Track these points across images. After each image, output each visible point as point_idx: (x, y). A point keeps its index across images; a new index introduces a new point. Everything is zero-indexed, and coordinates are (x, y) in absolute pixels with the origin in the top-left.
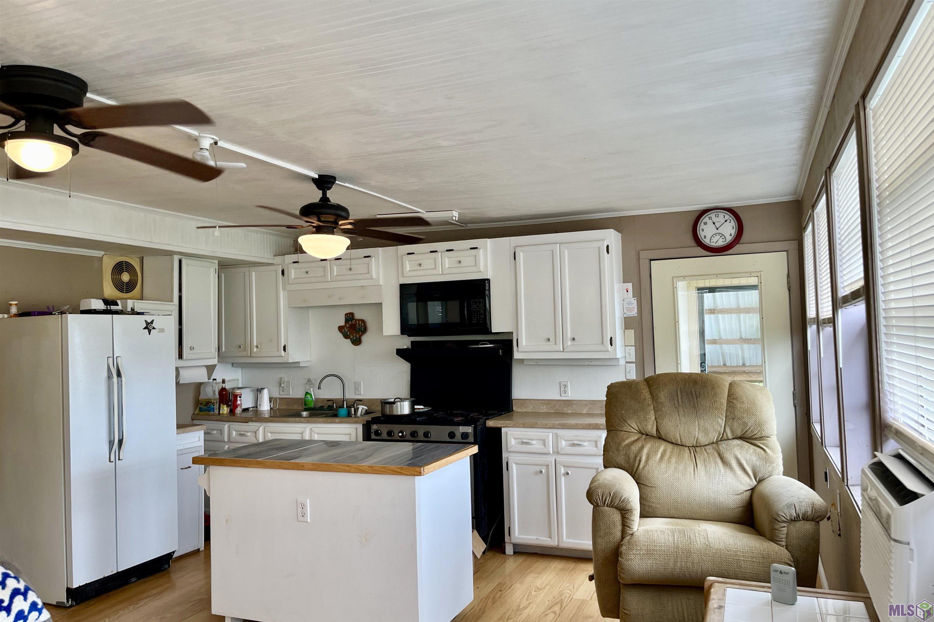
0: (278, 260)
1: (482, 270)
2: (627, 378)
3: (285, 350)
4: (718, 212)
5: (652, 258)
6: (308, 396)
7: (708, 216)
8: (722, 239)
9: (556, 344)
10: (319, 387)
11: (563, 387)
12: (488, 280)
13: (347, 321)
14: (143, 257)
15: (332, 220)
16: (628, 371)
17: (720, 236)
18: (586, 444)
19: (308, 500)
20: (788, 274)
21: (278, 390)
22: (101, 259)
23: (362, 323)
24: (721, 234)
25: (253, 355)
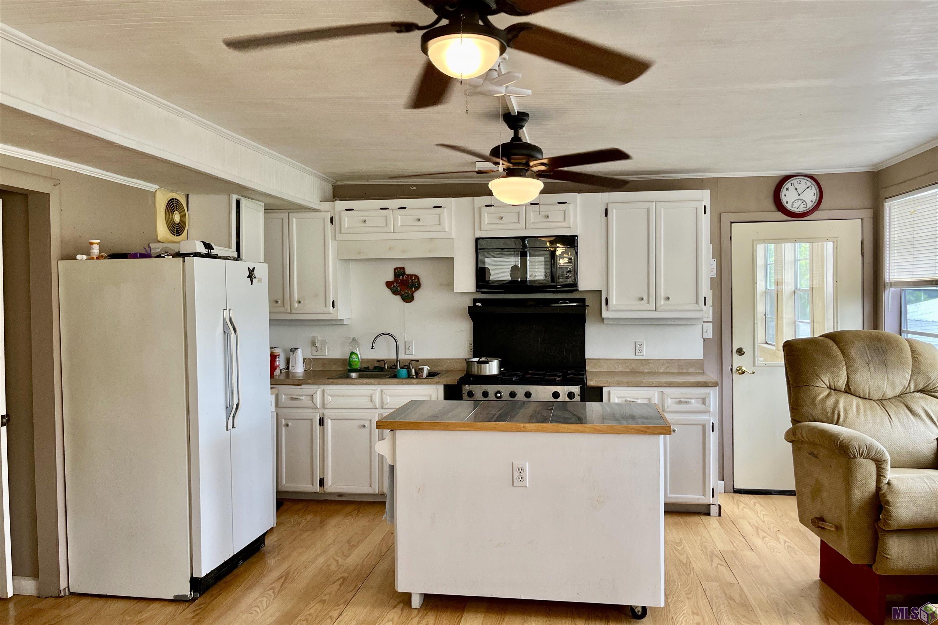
0: (327, 205)
1: (571, 225)
2: (704, 338)
3: (333, 306)
4: (801, 179)
5: (732, 221)
6: (354, 356)
7: (791, 182)
8: (804, 204)
9: (648, 303)
10: (372, 347)
11: (638, 347)
12: (577, 236)
13: (396, 276)
14: (188, 195)
15: (524, 161)
16: (705, 330)
17: (802, 202)
18: (693, 401)
19: (527, 463)
20: (862, 240)
21: (310, 349)
22: (154, 194)
23: (415, 279)
24: (803, 200)
25: (293, 311)
